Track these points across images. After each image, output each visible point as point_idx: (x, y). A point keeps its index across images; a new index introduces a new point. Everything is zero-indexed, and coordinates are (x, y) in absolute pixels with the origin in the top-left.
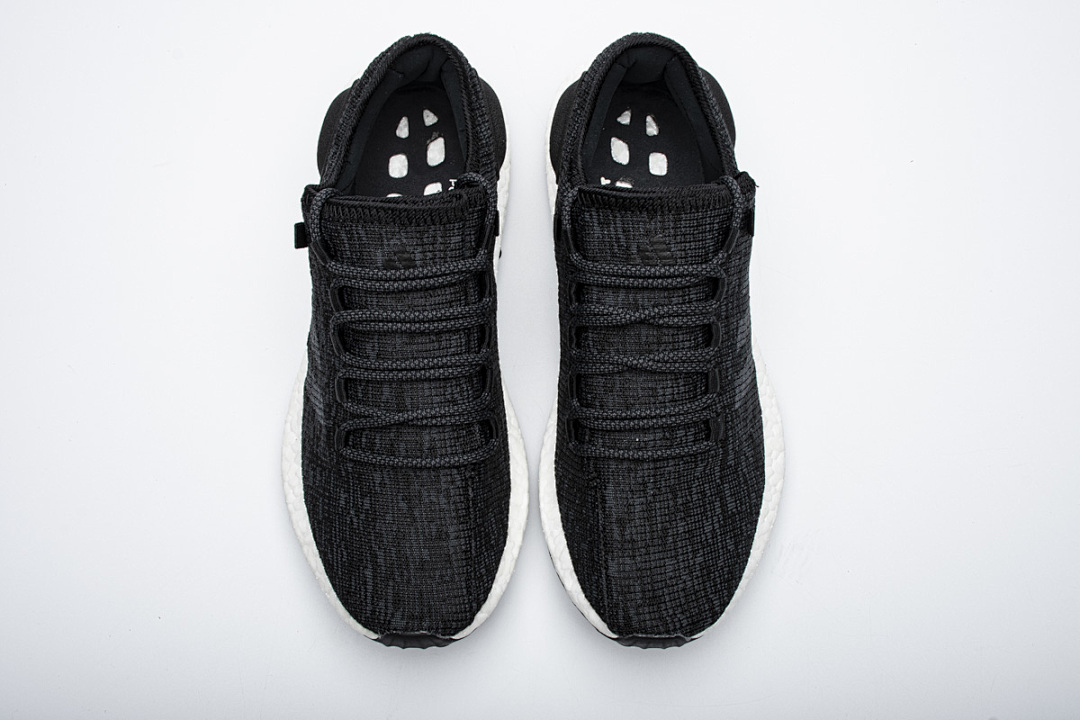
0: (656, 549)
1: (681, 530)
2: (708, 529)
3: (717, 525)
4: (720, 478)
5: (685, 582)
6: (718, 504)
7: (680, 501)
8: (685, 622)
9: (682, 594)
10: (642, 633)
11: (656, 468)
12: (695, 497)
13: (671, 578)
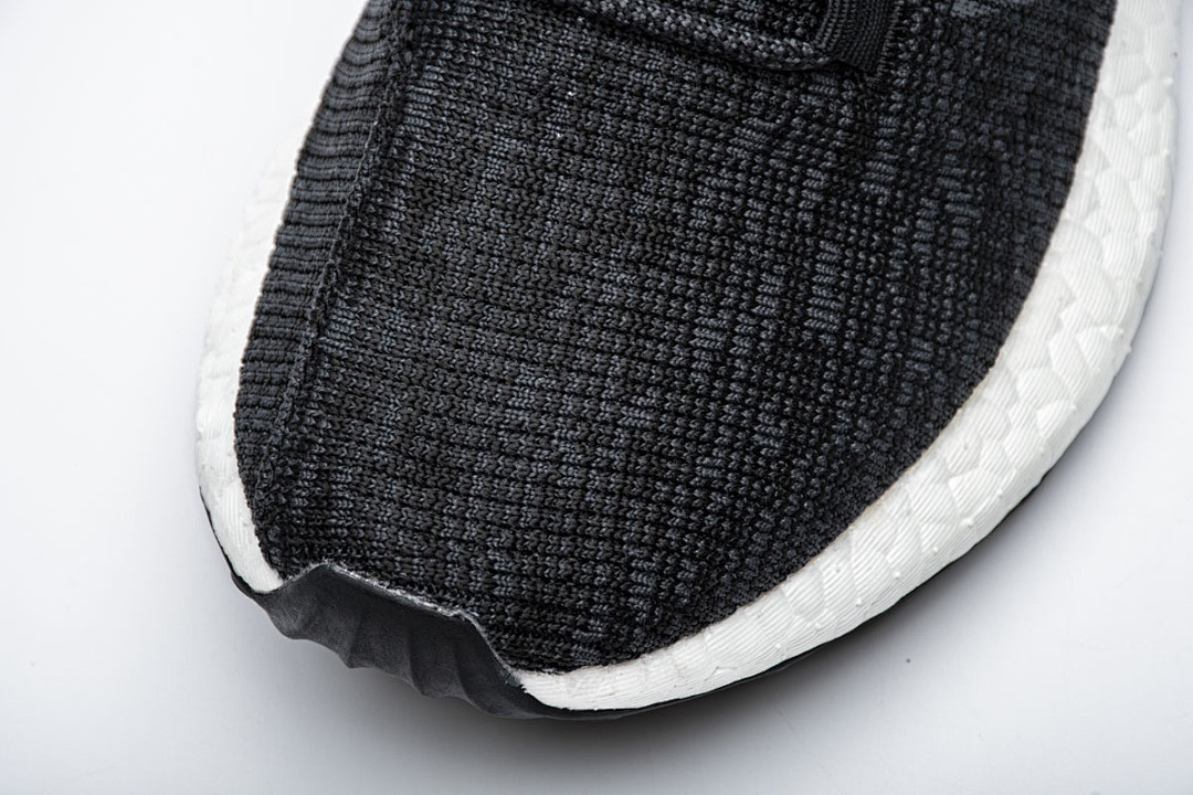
0: (505, 320)
1: (612, 294)
2: (705, 338)
3: (742, 346)
4: (816, 212)
5: (558, 462)
6: (772, 284)
7: (644, 205)
8: (505, 587)
9: (535, 494)
10: (351, 561)
11: (600, 56)
12: (701, 219)
13: (519, 429)
